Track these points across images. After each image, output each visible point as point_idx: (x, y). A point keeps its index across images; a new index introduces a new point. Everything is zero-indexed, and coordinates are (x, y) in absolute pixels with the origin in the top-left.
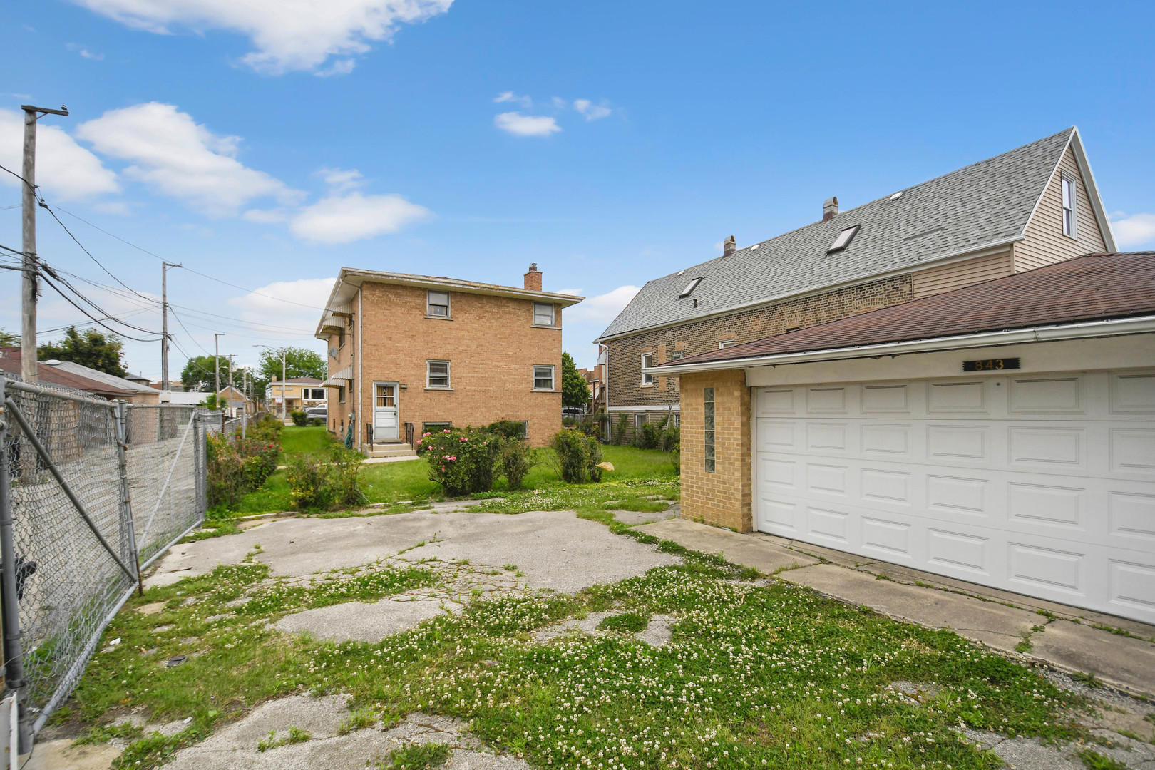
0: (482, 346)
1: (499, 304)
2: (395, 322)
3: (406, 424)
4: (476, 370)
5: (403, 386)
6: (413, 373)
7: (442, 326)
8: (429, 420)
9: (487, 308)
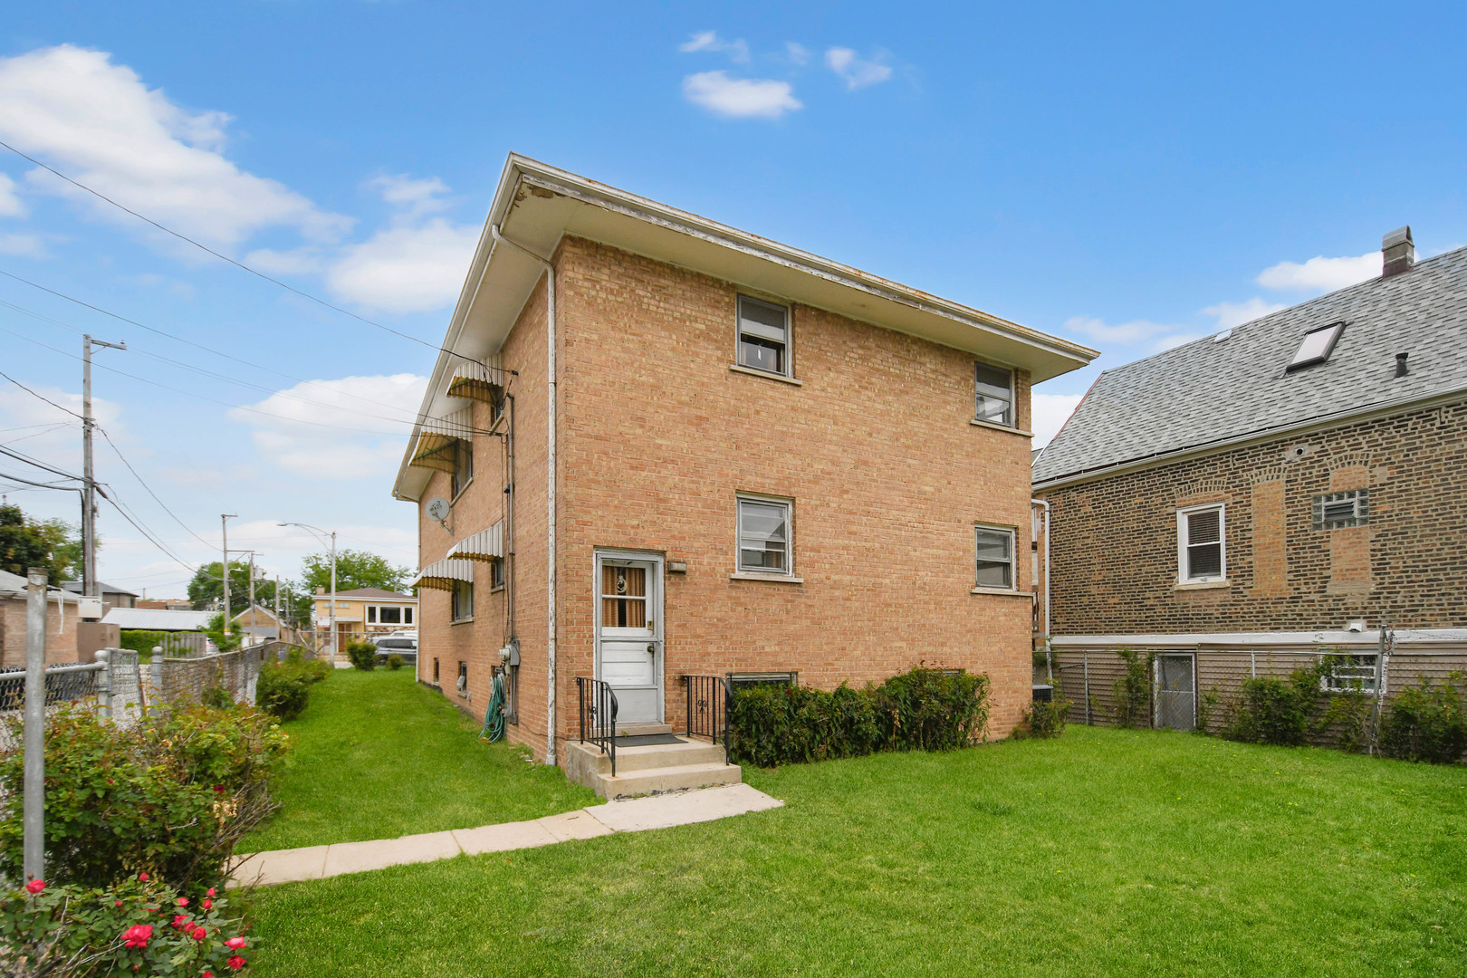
0: (865, 463)
1: (903, 353)
2: (654, 373)
3: (684, 680)
4: (854, 528)
5: (676, 567)
6: (701, 529)
7: (773, 399)
8: (743, 668)
9: (877, 362)
